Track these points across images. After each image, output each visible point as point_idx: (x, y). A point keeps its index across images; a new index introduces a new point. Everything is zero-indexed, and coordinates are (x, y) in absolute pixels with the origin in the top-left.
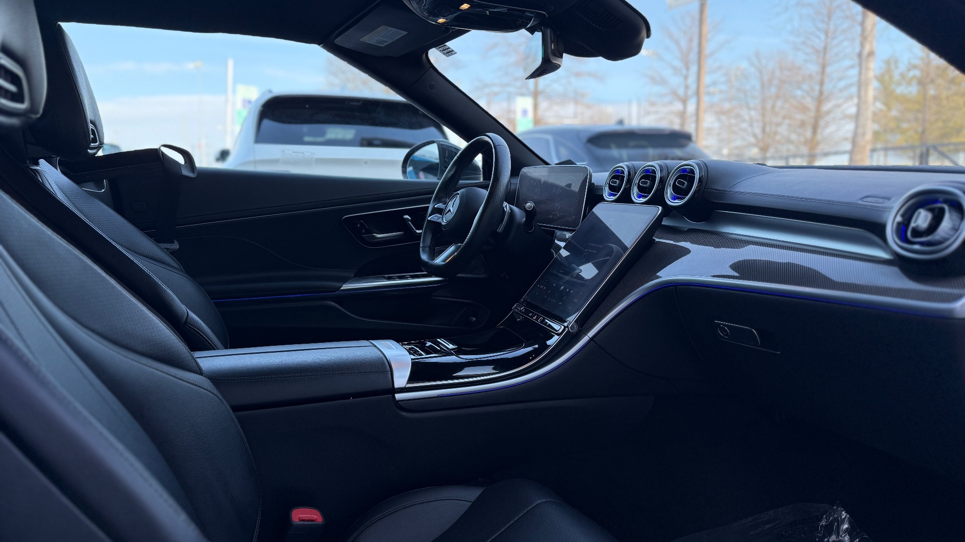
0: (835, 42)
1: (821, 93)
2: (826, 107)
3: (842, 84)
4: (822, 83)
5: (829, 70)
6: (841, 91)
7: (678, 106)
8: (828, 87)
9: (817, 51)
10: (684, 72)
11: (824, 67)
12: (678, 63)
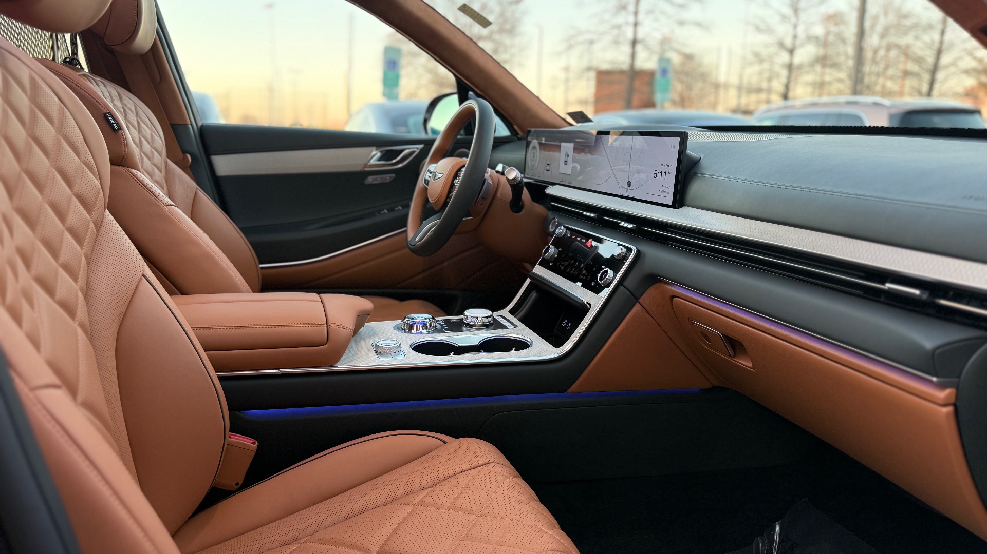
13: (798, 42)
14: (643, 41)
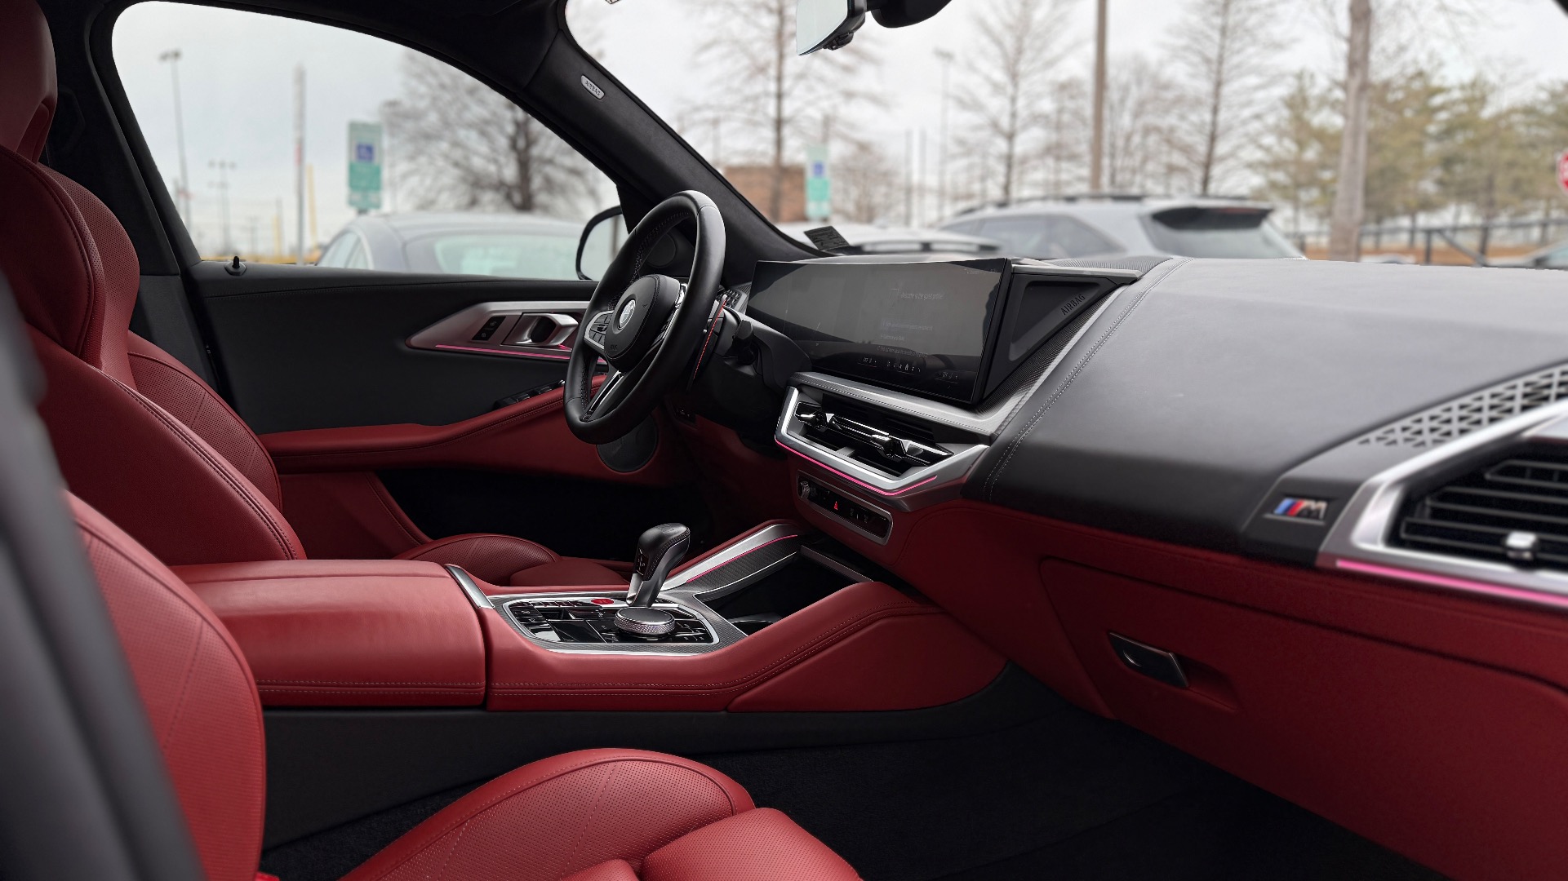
0: (1237, 45)
1: (1214, 124)
2: (1222, 148)
3: (1247, 113)
4: (1215, 111)
5: (1226, 90)
6: (1244, 123)
7: (1001, 145)
8: (1223, 116)
9: (1207, 61)
10: (1010, 90)
11: (1218, 85)
12: (999, 76)
13: (1019, 123)
14: (790, 120)
